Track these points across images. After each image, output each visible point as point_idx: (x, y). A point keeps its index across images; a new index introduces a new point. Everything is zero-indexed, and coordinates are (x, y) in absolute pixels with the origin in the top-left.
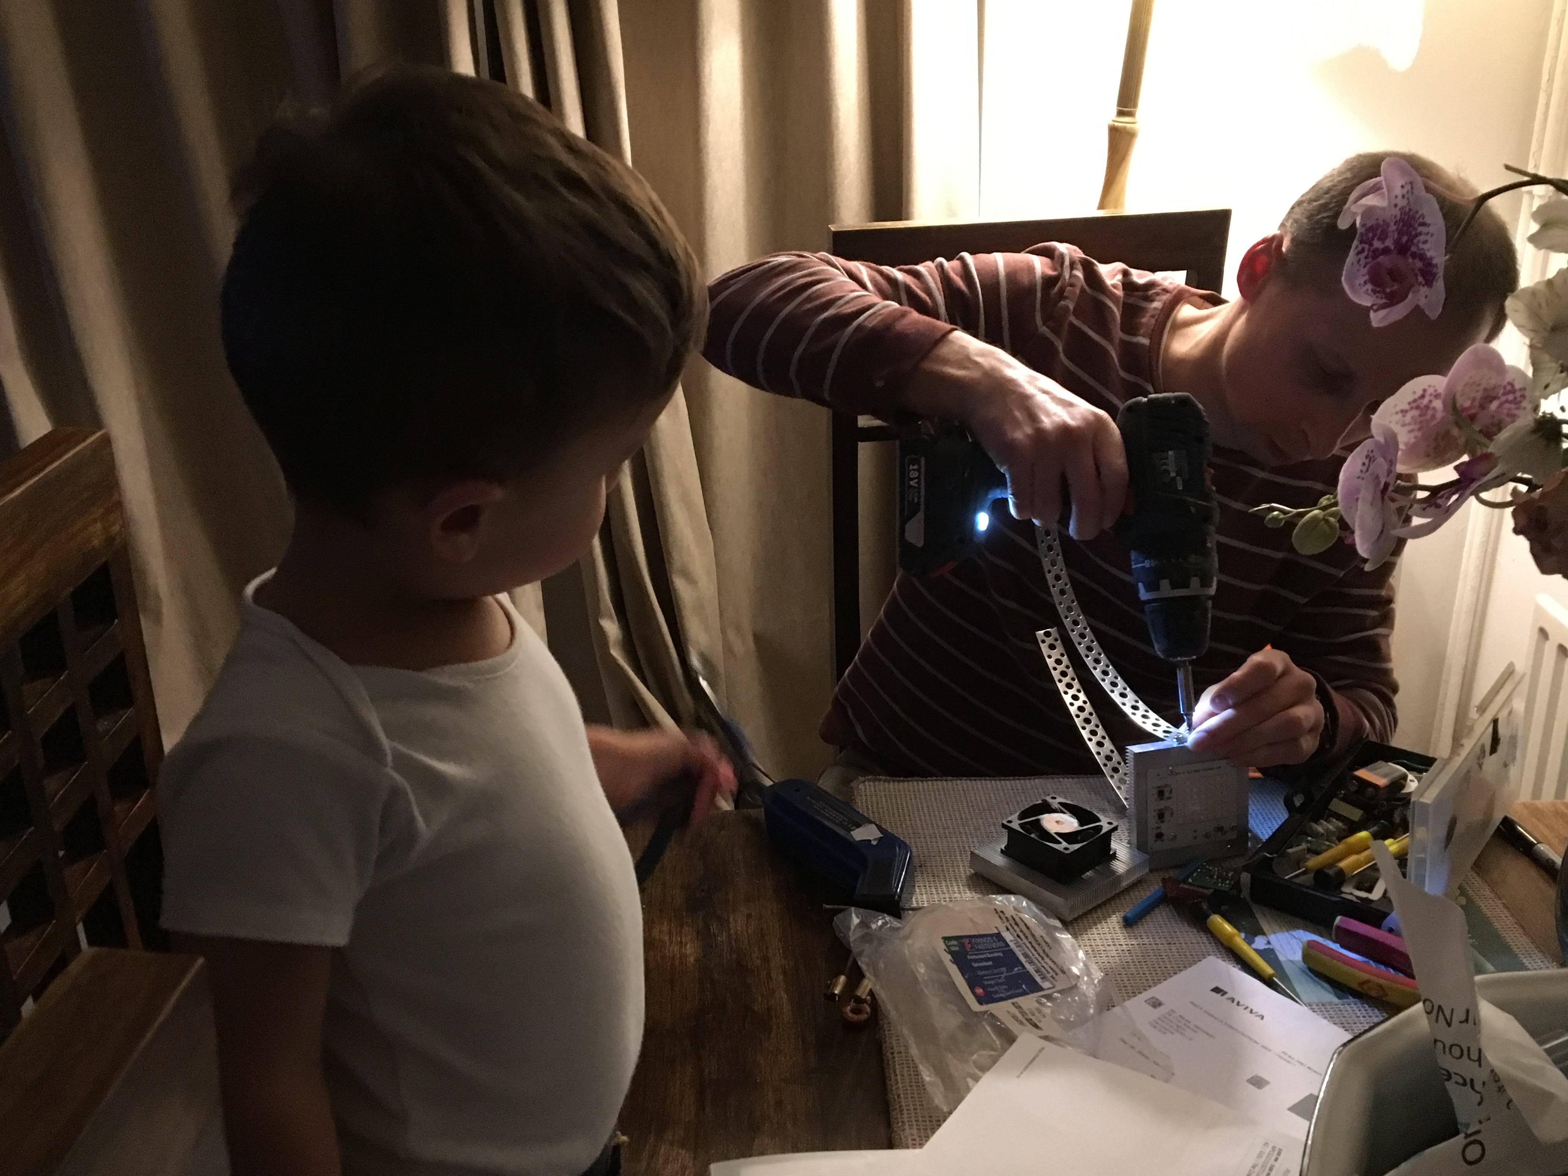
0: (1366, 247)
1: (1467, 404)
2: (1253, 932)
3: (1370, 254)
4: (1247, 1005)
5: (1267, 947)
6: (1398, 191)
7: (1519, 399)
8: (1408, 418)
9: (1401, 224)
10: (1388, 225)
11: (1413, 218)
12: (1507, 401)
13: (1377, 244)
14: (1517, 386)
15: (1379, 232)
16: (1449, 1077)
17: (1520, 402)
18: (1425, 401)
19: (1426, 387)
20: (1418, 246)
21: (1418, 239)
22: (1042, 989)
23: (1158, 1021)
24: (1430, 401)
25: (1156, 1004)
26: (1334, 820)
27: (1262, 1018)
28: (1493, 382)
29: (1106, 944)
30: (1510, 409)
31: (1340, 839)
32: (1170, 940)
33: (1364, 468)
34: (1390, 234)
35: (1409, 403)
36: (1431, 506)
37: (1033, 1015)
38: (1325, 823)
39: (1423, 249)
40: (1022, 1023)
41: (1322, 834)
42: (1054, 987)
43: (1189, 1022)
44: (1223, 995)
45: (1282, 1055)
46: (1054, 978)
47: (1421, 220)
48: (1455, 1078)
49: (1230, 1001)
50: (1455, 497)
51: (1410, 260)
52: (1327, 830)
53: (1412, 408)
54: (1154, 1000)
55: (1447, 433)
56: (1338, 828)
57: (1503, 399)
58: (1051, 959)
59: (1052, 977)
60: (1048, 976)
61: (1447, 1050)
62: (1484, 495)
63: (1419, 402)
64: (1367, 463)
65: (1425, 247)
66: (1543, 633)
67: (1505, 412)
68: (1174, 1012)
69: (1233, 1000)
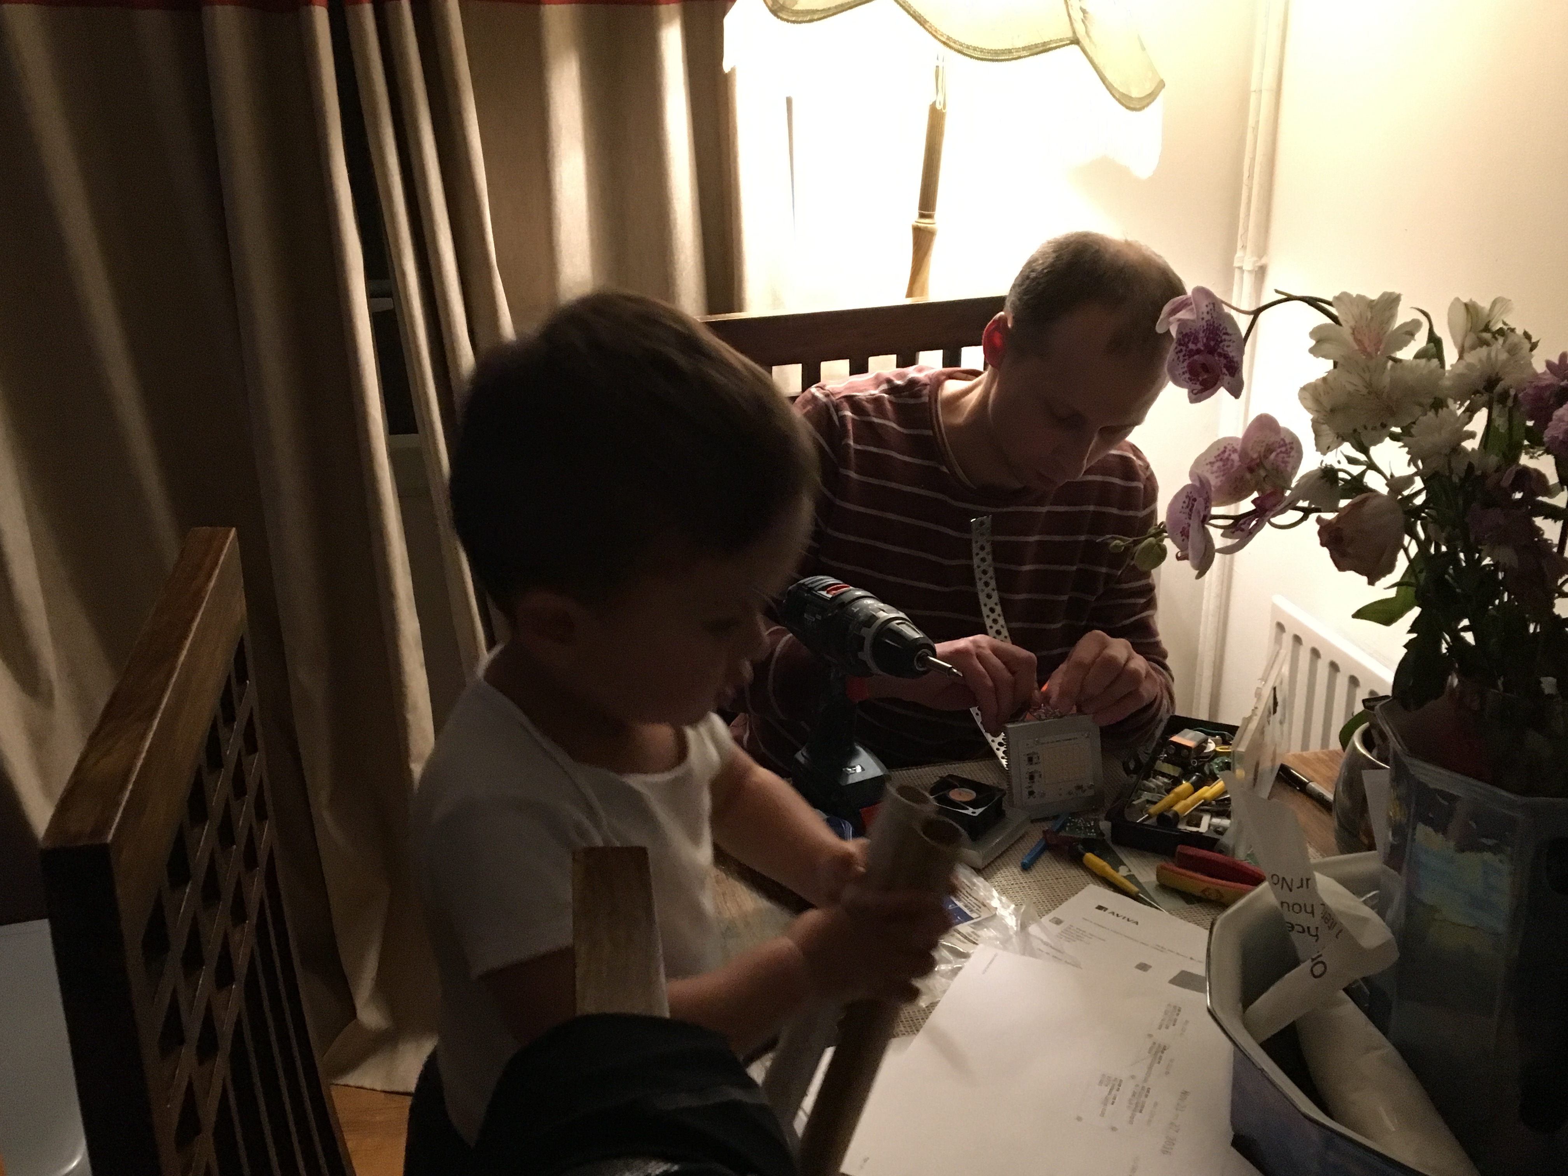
0: (1184, 348)
1: (1255, 456)
2: (1117, 863)
3: (1187, 353)
4: (1124, 916)
5: (1129, 873)
6: (1205, 309)
7: (1289, 450)
8: (1215, 468)
9: (1208, 332)
10: (1199, 333)
11: (1218, 329)
12: (1281, 452)
13: (1191, 346)
14: (1287, 441)
15: (1192, 338)
16: (1293, 927)
17: (1290, 452)
18: (1226, 455)
19: (1226, 445)
20: (1223, 349)
21: (1222, 344)
22: (972, 919)
23: (1062, 934)
24: (1230, 455)
25: (1058, 922)
26: (1160, 777)
27: (1137, 923)
28: (1272, 440)
29: (1010, 884)
30: (1283, 458)
31: (1168, 791)
32: (1057, 876)
33: (1185, 505)
34: (1200, 339)
35: (1215, 457)
36: (1237, 531)
37: (971, 936)
38: (1154, 780)
39: (1227, 351)
40: (965, 943)
41: (1154, 789)
42: (980, 917)
43: (1085, 932)
44: (1105, 911)
45: (1157, 947)
46: (979, 910)
47: (1224, 331)
48: (1296, 927)
49: (1111, 915)
50: (1254, 522)
51: (1217, 358)
52: (1158, 786)
53: (1217, 461)
54: (1056, 920)
55: (1242, 478)
56: (1164, 783)
57: (1279, 450)
58: (973, 897)
59: (977, 909)
60: (974, 909)
61: (1291, 908)
62: (1273, 520)
63: (1222, 456)
64: (1187, 502)
65: (1229, 349)
66: (1280, 627)
67: (1281, 459)
68: (1072, 926)
69: (1113, 913)
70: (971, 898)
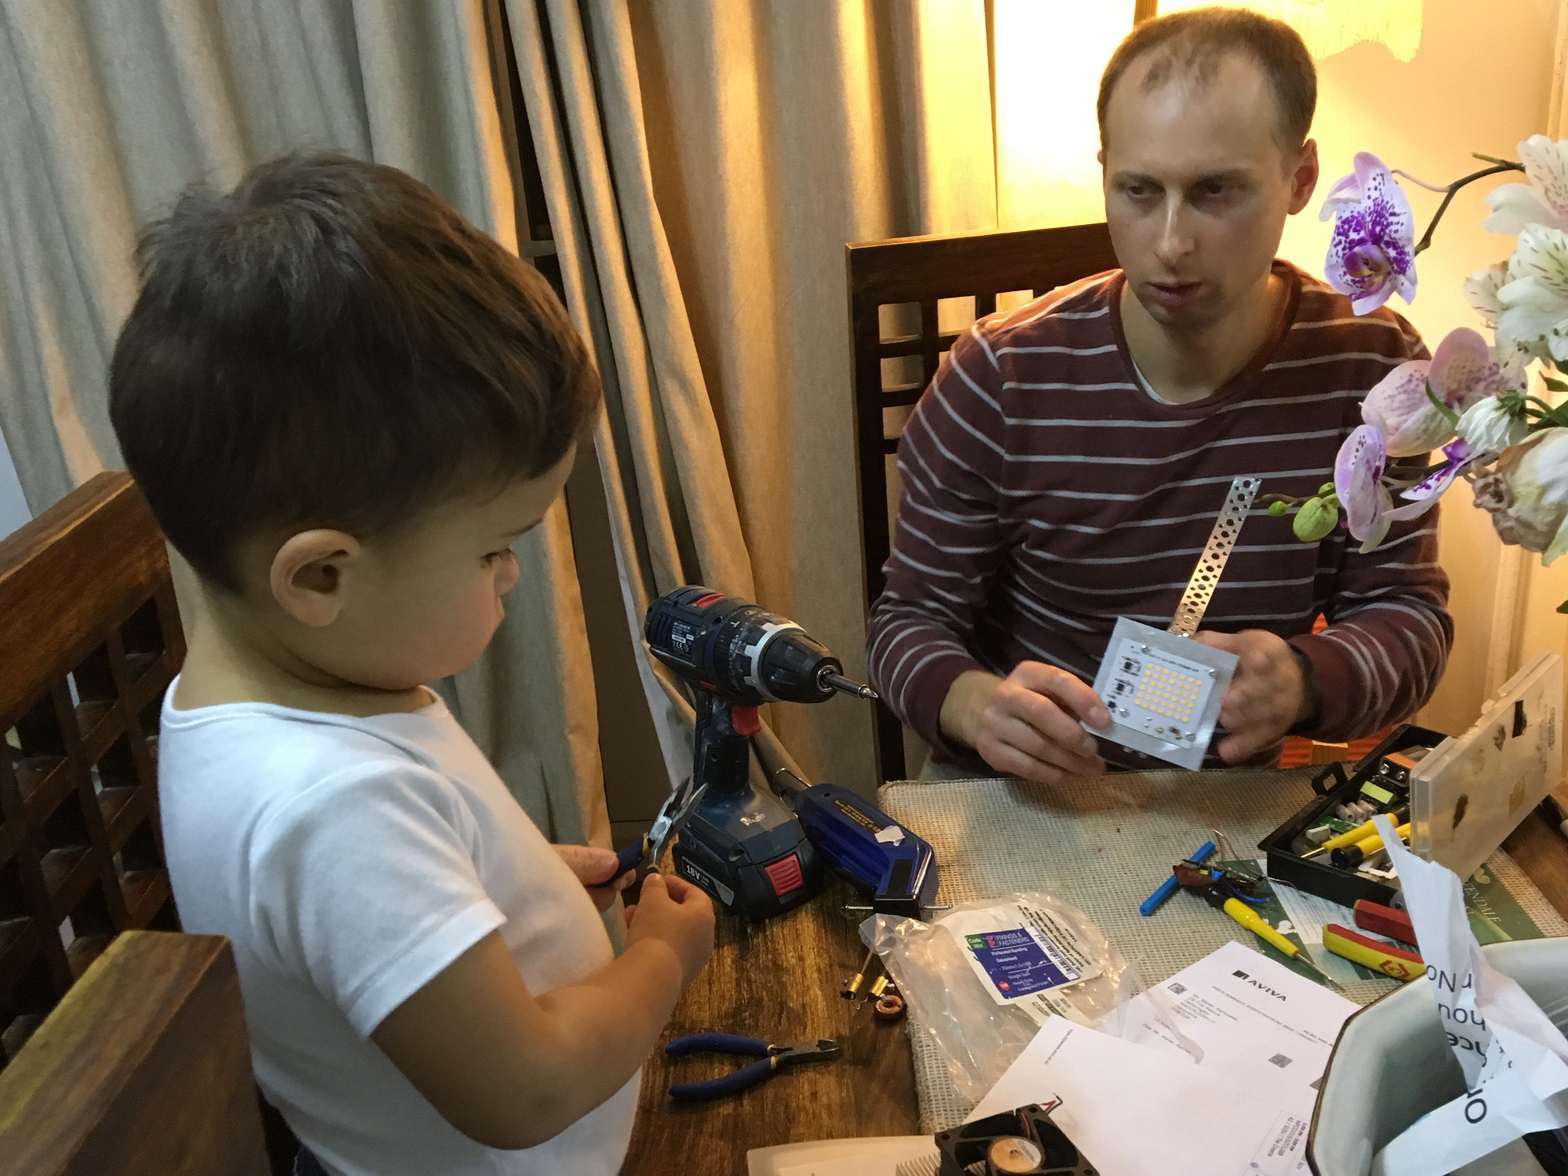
0: (1343, 238)
2: (1277, 917)
3: (1347, 245)
4: (1269, 987)
5: (1291, 931)
6: (1371, 184)
8: (1396, 404)
9: (1375, 215)
10: (1363, 217)
11: (1383, 208)
13: (1353, 236)
15: (1354, 224)
16: (1456, 1041)
19: (1412, 372)
20: (1390, 235)
21: (1389, 228)
22: (1067, 980)
23: (1181, 1006)
25: (1179, 989)
26: (1362, 802)
27: (1284, 998)
28: (1477, 364)
31: (1365, 820)
33: (1358, 454)
34: (1365, 225)
35: (1397, 389)
36: (1421, 488)
37: (1059, 1006)
38: (1353, 805)
39: (1395, 238)
40: (1045, 1012)
41: (1347, 816)
42: (1079, 978)
43: (1212, 1006)
44: (1244, 979)
45: (1304, 1034)
46: (1078, 969)
47: (1391, 211)
48: (1461, 1042)
49: (1252, 984)
51: (1385, 249)
52: (1354, 811)
53: (1400, 393)
54: (1177, 986)
56: (1365, 809)
58: (1076, 951)
60: (1074, 967)
61: (1452, 1016)
63: (1406, 387)
64: (1360, 449)
65: (1397, 236)
68: (1197, 997)
69: (1255, 983)
70: (1072, 952)
